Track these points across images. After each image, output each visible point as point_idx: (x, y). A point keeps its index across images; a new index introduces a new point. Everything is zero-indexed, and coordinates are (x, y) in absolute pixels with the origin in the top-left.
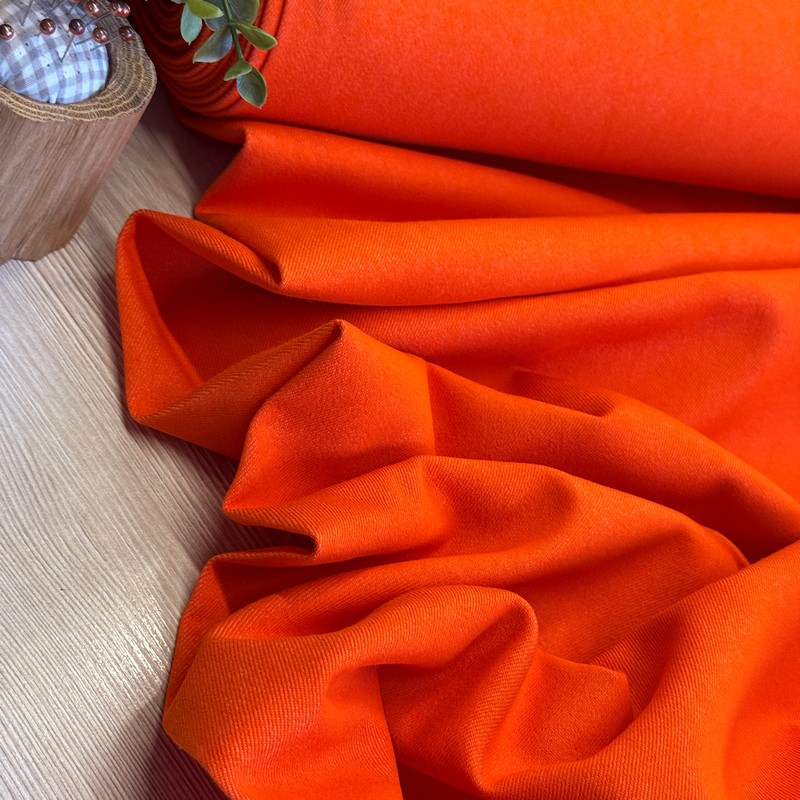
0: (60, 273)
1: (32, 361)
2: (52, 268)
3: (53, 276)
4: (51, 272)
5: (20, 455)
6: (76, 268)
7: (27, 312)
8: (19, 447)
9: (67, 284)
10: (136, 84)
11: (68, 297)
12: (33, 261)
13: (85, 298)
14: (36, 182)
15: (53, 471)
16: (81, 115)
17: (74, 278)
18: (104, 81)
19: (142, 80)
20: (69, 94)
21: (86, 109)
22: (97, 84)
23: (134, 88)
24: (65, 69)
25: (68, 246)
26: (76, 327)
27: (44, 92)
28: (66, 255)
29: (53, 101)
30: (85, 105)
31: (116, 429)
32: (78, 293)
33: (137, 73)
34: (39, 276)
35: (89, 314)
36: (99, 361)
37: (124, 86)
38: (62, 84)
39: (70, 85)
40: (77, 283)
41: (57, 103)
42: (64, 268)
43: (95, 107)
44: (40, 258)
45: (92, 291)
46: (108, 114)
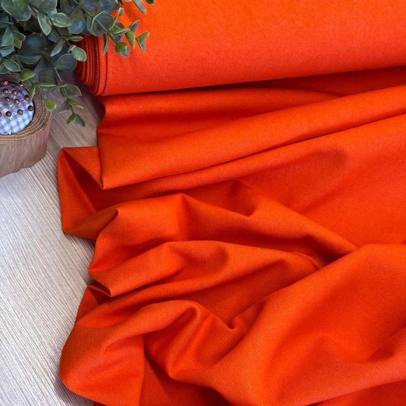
0: (41, 170)
1: (28, 210)
2: (37, 168)
3: (38, 172)
4: (37, 170)
5: (22, 250)
6: (47, 167)
7: (27, 189)
8: (22, 246)
9: (43, 174)
10: (44, 117)
11: (43, 180)
12: (30, 167)
13: (50, 179)
14: (16, 153)
15: (34, 254)
16: (21, 137)
17: (46, 171)
18: (31, 119)
19: (47, 115)
20: (15, 130)
21: (23, 133)
22: (27, 122)
23: (43, 119)
24: (12, 123)
25: (45, 158)
26: (46, 193)
27: (6, 132)
28: (44, 162)
29: (10, 133)
30: (23, 132)
31: (59, 234)
32: (47, 178)
33: (44, 111)
34: (32, 173)
35: (51, 186)
36: (54, 206)
37: (39, 119)
38: (12, 128)
39: (15, 127)
40: (47, 173)
41: (12, 134)
42: (42, 168)
43: (27, 132)
44: (33, 165)
45: (53, 175)
46: (32, 134)
